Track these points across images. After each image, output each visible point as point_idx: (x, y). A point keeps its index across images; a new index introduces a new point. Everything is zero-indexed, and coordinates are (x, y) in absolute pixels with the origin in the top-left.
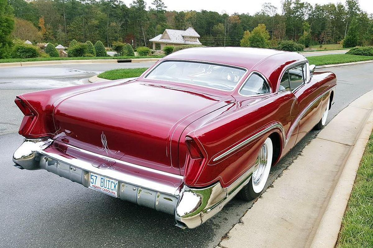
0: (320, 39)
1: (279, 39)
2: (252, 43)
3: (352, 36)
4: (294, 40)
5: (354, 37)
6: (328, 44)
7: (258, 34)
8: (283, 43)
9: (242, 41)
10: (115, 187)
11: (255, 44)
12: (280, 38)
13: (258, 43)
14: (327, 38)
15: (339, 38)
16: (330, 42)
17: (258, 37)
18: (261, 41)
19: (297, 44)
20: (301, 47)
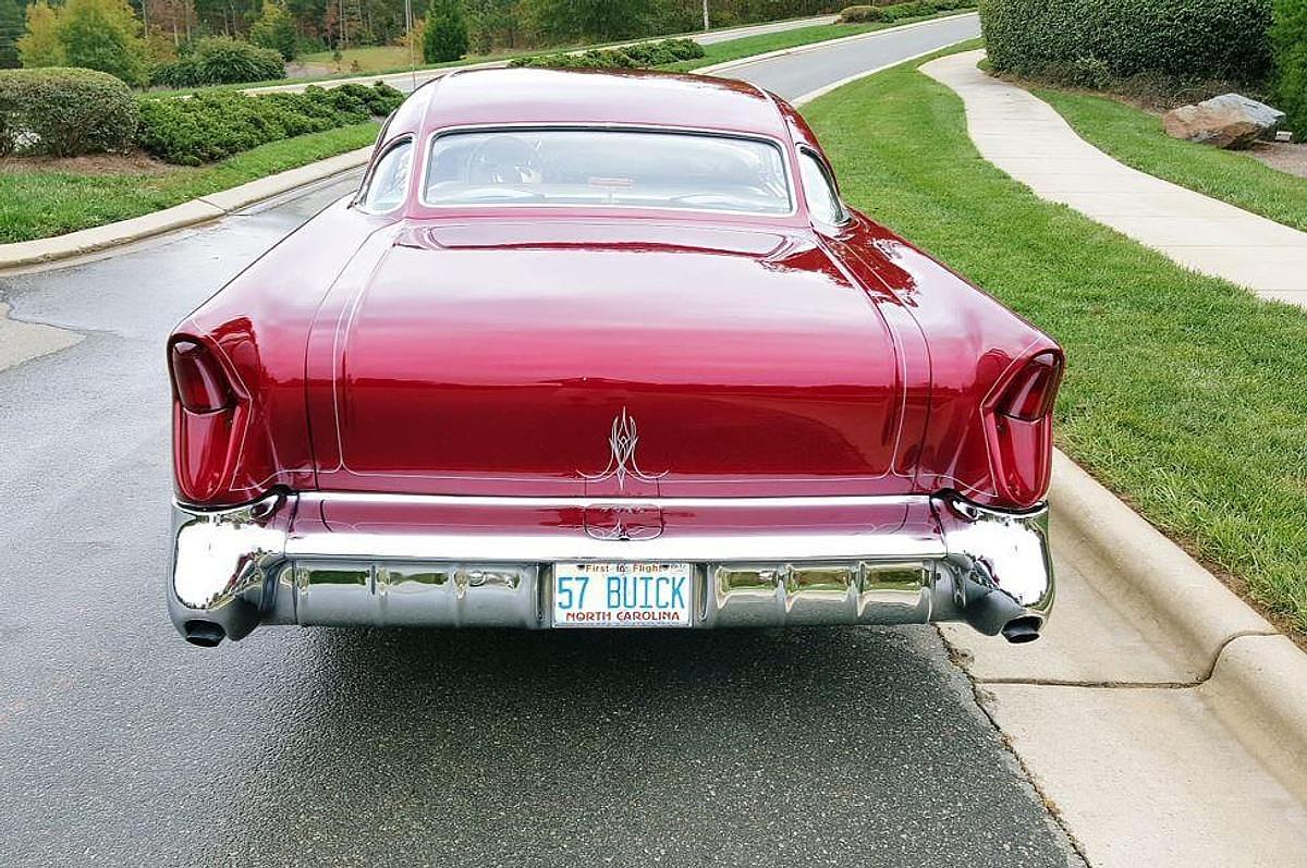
0: (327, 30)
1: (176, 35)
2: (74, 50)
3: (448, 16)
4: (232, 34)
5: (456, 19)
6: (355, 46)
7: (92, 14)
8: (204, 47)
9: (24, 44)
10: (676, 592)
11: (88, 55)
12: (178, 28)
13: (101, 50)
14: (350, 26)
15: (389, 26)
16: (362, 41)
17: (95, 29)
18: (110, 41)
19: (259, 50)
20: (273, 60)
